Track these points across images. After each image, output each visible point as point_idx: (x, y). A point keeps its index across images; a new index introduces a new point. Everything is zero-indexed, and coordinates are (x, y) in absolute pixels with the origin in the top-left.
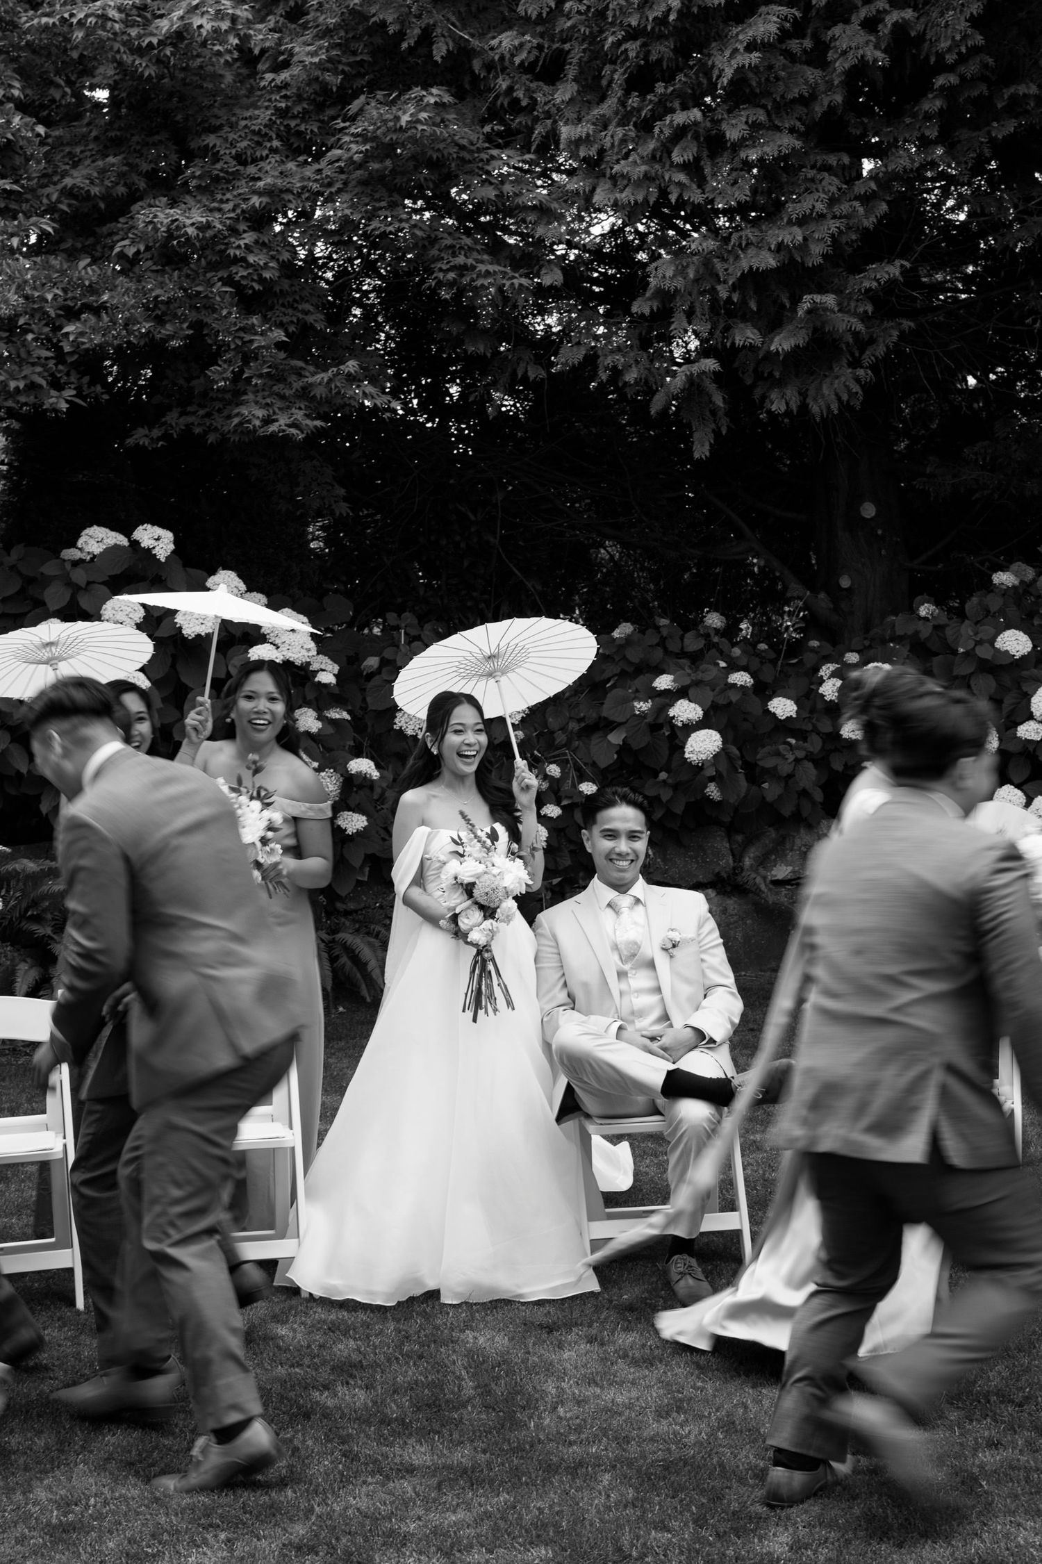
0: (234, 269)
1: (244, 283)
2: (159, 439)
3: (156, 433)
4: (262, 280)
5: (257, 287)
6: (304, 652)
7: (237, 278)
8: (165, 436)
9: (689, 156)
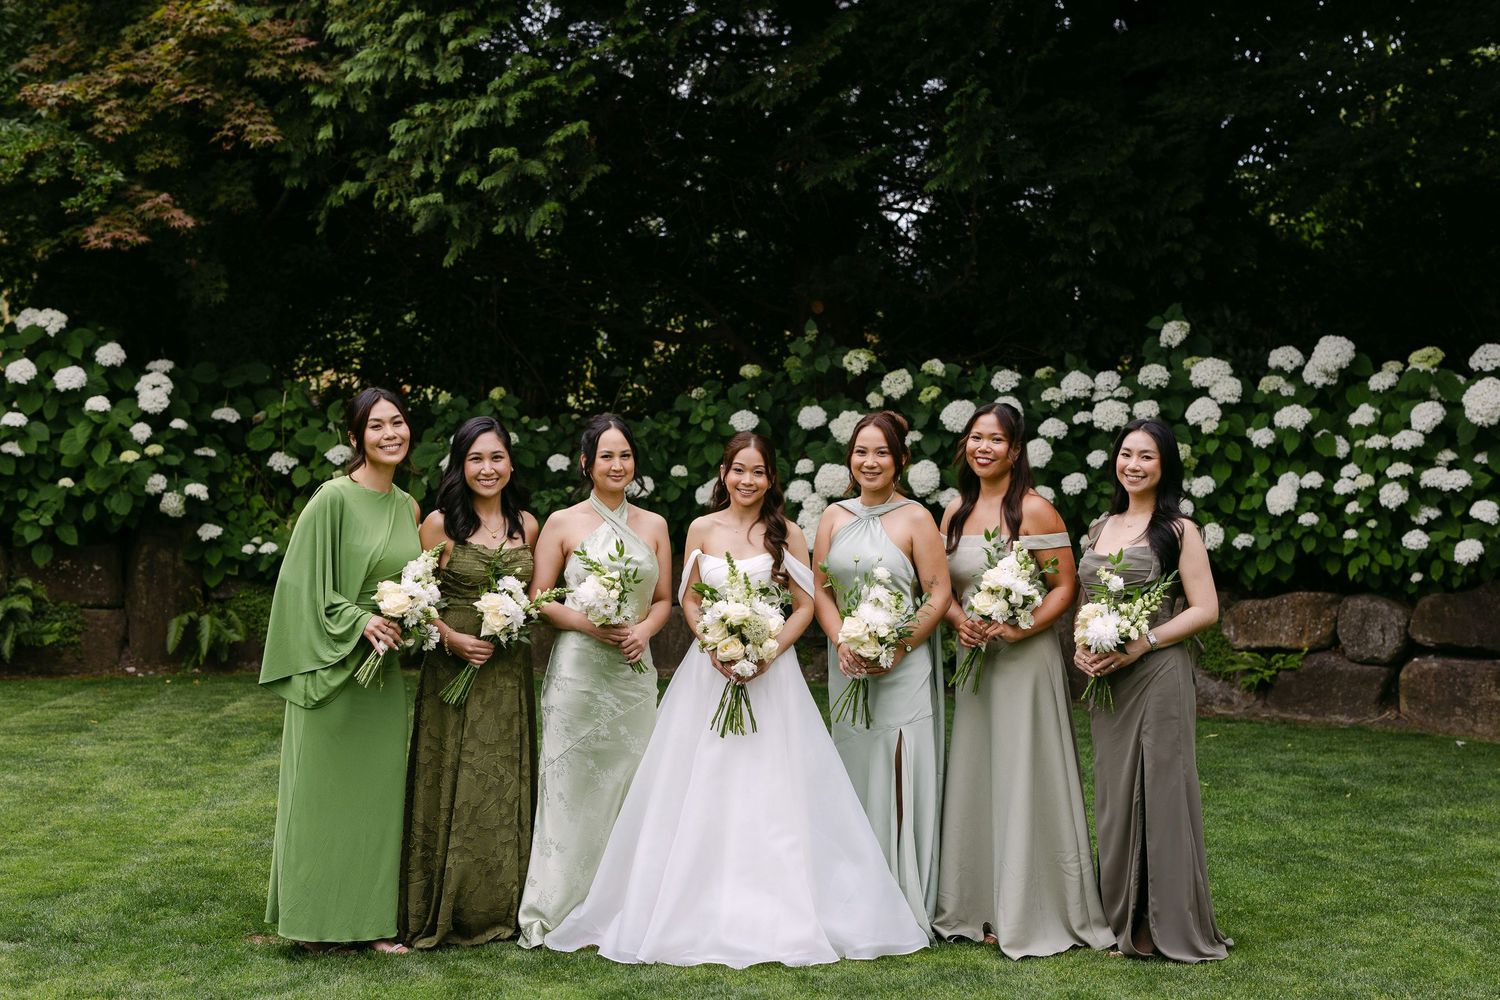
0: (96, 127)
1: (101, 136)
2: (58, 246)
3: (56, 242)
4: (114, 135)
5: (110, 139)
6: (155, 404)
7: (96, 133)
8: (60, 245)
9: (416, 46)
